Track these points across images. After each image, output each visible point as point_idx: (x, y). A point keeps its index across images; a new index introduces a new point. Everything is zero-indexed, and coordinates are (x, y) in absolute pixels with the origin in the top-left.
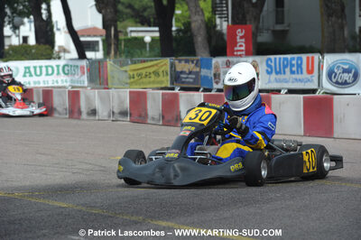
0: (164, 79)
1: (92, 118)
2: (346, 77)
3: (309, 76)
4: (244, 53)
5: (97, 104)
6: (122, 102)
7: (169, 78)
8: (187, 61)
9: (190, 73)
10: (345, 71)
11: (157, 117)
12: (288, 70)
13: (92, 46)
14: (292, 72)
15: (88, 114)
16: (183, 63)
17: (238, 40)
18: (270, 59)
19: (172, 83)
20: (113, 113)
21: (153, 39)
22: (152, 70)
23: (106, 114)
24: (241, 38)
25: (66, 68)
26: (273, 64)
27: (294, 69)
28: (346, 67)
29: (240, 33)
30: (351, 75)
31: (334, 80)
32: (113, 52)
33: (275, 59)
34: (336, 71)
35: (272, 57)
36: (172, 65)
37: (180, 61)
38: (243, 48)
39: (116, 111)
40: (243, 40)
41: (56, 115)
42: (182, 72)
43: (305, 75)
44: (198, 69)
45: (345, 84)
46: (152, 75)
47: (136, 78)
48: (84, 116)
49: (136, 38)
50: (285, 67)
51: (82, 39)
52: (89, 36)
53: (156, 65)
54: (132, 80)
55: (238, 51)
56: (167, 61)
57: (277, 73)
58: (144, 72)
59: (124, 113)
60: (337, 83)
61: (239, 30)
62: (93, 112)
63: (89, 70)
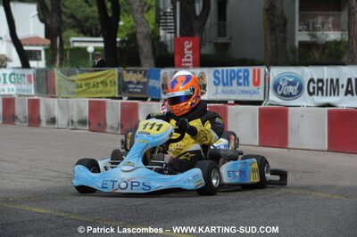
0: (112, 89)
1: (52, 126)
2: (292, 89)
3: (255, 88)
4: (191, 64)
5: (57, 113)
6: (81, 111)
7: (117, 87)
8: (135, 72)
9: (138, 83)
10: (290, 84)
11: (116, 126)
12: (235, 82)
13: (35, 55)
14: (239, 84)
15: (48, 122)
16: (131, 73)
17: (186, 52)
18: (218, 71)
19: (120, 93)
20: (72, 121)
21: (96, 49)
22: (99, 80)
23: (65, 122)
24: (189, 49)
25: (13, 77)
26: (220, 76)
27: (241, 81)
28: (291, 80)
29: (188, 45)
30: (296, 88)
31: (280, 93)
32: (58, 62)
33: (223, 71)
34: (281, 83)
35: (220, 69)
36: (120, 76)
37: (128, 72)
38: (191, 60)
39: (75, 119)
40: (191, 52)
41: (18, 123)
42: (130, 83)
43: (251, 87)
44: (146, 80)
45: (290, 96)
46: (100, 85)
47: (84, 87)
48: (43, 124)
49: (78, 48)
50: (232, 78)
51: (26, 48)
52: (31, 45)
53: (104, 75)
54: (80, 89)
55: (185, 62)
56: (115, 71)
57: (224, 85)
58: (92, 82)
59: (82, 122)
60: (282, 95)
61: (187, 42)
62: (53, 121)
63: (36, 79)
